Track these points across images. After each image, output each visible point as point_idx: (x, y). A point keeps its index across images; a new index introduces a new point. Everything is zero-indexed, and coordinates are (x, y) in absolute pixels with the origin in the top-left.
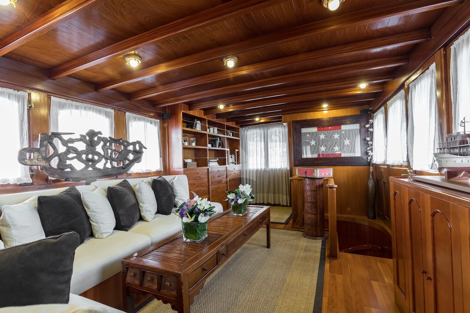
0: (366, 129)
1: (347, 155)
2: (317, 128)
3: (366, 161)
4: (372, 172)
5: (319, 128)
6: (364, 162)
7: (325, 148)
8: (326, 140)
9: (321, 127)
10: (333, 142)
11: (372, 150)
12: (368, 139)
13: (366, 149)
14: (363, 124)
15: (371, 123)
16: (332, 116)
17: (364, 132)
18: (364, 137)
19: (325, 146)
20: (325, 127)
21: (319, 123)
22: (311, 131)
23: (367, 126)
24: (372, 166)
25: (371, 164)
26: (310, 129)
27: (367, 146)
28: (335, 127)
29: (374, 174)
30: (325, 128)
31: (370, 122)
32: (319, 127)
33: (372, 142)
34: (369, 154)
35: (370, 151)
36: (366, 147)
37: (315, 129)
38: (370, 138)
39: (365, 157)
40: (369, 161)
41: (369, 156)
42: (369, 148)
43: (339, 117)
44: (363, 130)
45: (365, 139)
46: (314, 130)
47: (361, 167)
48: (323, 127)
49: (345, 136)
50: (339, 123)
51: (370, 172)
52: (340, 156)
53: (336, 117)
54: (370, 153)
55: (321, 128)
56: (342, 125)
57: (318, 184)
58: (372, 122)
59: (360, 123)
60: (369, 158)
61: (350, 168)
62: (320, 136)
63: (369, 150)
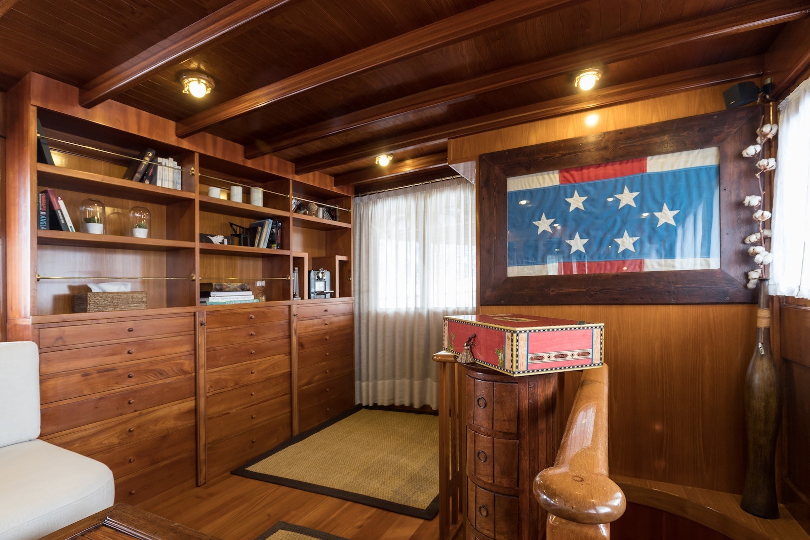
0: (743, 166)
1: (665, 266)
2: (561, 172)
3: (741, 287)
4: (768, 330)
5: (567, 175)
6: (731, 289)
7: (585, 241)
8: (590, 213)
9: (571, 169)
10: (615, 221)
11: (767, 242)
12: (754, 200)
13: (743, 242)
14: (731, 148)
15: (770, 136)
16: (612, 128)
17: (735, 177)
18: (733, 198)
19: (584, 235)
20: (589, 166)
21: (564, 155)
22: (538, 187)
23: (752, 151)
24: (768, 307)
25: (762, 300)
26: (535, 177)
27: (744, 229)
28: (624, 165)
29: (776, 338)
30: (585, 171)
31: (765, 135)
32: (567, 171)
33: (771, 212)
34: (758, 259)
35: (759, 249)
36: (743, 235)
37: (552, 176)
38: (760, 198)
39: (735, 272)
40: (751, 285)
41: (754, 266)
42: (753, 238)
43: (638, 128)
44: (732, 169)
45: (740, 205)
46: (550, 179)
47: (718, 308)
48: (582, 168)
49: (659, 198)
50: (640, 149)
51: (758, 329)
52: (637, 270)
53: (629, 130)
54: (762, 255)
55: (574, 173)
56: (649, 158)
57: (525, 403)
58: (774, 131)
59: (719, 144)
60: (755, 275)
61: (673, 312)
62: (568, 200)
63: (755, 244)
